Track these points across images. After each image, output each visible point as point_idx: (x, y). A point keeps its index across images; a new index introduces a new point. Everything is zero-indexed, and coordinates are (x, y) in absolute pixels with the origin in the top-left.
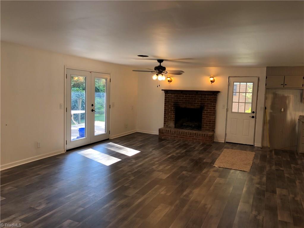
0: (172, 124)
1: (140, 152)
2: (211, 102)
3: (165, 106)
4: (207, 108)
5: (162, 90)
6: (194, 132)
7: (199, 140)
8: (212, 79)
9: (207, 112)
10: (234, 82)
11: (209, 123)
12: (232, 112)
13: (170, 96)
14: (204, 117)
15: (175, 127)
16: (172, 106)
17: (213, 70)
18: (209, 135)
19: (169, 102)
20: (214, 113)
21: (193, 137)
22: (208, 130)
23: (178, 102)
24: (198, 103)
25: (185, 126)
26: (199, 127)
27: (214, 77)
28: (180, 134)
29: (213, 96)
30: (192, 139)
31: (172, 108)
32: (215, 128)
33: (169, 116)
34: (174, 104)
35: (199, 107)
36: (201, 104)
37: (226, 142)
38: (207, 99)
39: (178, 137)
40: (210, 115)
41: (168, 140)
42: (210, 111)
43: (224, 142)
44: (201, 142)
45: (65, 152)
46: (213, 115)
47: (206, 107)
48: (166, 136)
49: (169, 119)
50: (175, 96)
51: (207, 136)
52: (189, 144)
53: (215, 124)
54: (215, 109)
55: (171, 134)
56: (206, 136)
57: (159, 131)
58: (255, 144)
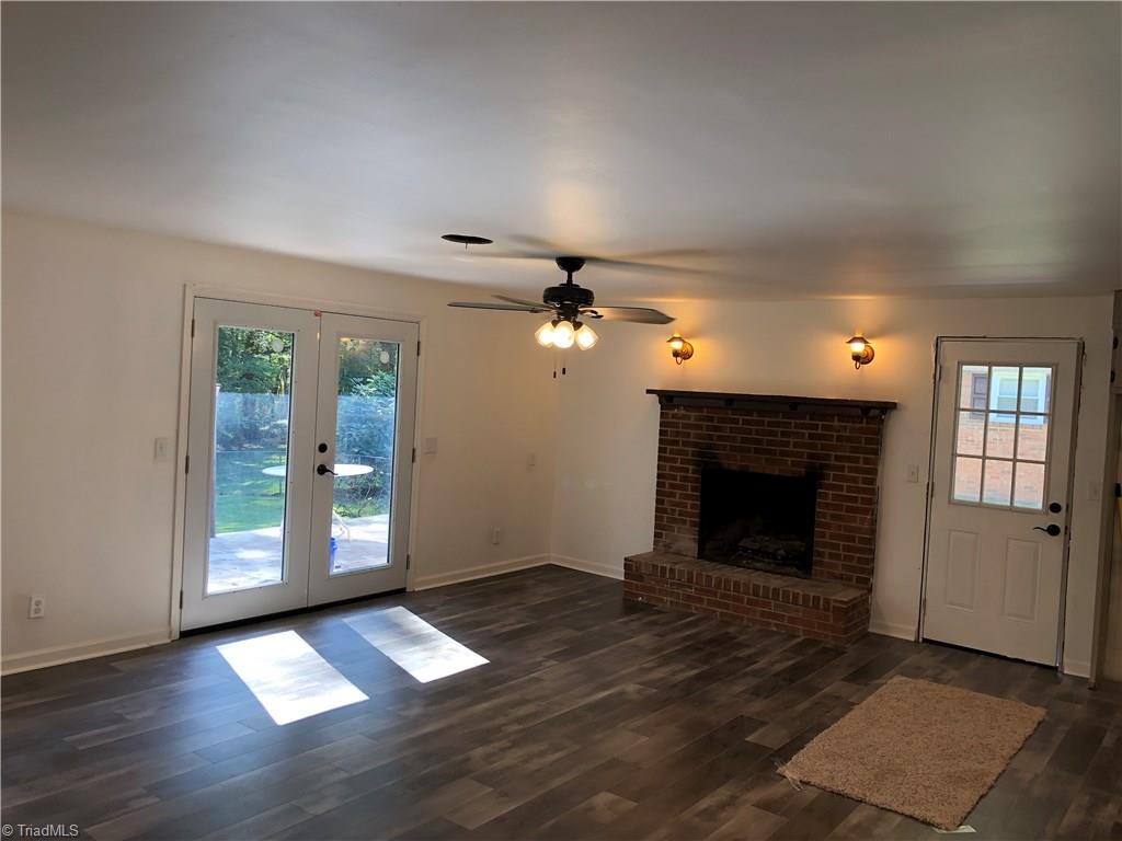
0: (687, 541)
1: (485, 661)
2: (855, 450)
3: (660, 458)
4: (836, 478)
5: (649, 391)
6: (775, 582)
7: (791, 620)
8: (858, 348)
9: (836, 497)
10: (960, 364)
11: (847, 549)
12: (951, 502)
13: (684, 417)
14: (824, 515)
15: (701, 555)
16: (687, 462)
17: (865, 306)
18: (835, 601)
19: (675, 443)
20: (867, 501)
21: (767, 605)
22: (841, 577)
23: (710, 447)
24: (800, 455)
25: (745, 549)
26: (802, 563)
27: (872, 336)
28: (711, 586)
29: (864, 425)
30: (763, 614)
31: (687, 470)
32: (871, 572)
33: (677, 505)
34: (699, 454)
35: (803, 470)
36: (811, 456)
37: (925, 640)
38: (839, 438)
39: (700, 600)
40: (849, 509)
41: (659, 612)
42: (849, 489)
43: (913, 639)
44: (801, 634)
45: (169, 641)
46: (866, 511)
47: (832, 473)
48: (653, 590)
49: (677, 516)
50: (701, 419)
51: (826, 609)
52: (742, 638)
53: (873, 552)
54: (873, 481)
55: (672, 584)
56: (821, 607)
57: (626, 566)
58: (1065, 660)
